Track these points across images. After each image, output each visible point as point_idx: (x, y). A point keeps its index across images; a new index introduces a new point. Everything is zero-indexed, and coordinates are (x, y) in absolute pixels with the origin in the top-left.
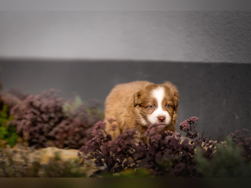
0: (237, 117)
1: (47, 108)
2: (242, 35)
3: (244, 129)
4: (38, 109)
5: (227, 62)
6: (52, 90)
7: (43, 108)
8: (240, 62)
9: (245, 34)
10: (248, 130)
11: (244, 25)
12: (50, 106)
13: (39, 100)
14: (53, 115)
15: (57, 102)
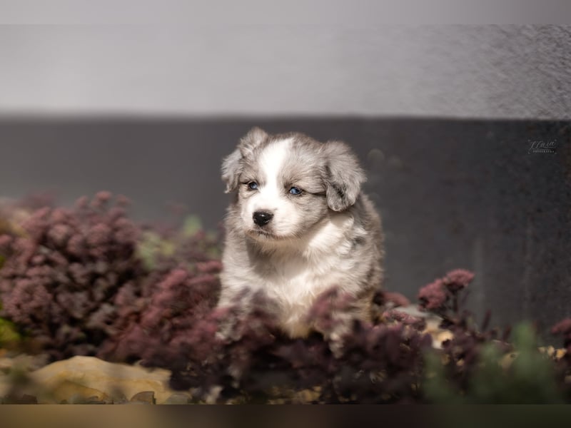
1: (86, 245)
4: (61, 248)
6: (104, 194)
7: (73, 247)
12: (93, 240)
14: (101, 267)
15: (116, 230)
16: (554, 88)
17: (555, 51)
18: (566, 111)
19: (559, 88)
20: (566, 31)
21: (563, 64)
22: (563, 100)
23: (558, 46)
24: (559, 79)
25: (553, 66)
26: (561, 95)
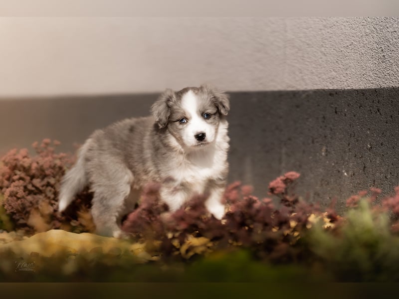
0: (346, 174)
5: (326, 89)
16: (297, 73)
17: (297, 53)
18: (306, 85)
19: (301, 73)
20: (304, 42)
21: (303, 60)
22: (303, 80)
23: (299, 50)
24: (300, 68)
25: (296, 61)
26: (302, 76)
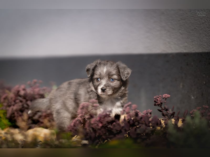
0: (193, 97)
2: (195, 29)
3: (204, 106)
5: (182, 52)
8: (194, 52)
9: (197, 28)
10: (207, 107)
11: (196, 20)
13: (24, 90)
